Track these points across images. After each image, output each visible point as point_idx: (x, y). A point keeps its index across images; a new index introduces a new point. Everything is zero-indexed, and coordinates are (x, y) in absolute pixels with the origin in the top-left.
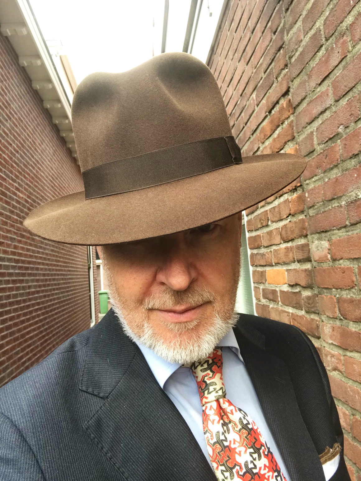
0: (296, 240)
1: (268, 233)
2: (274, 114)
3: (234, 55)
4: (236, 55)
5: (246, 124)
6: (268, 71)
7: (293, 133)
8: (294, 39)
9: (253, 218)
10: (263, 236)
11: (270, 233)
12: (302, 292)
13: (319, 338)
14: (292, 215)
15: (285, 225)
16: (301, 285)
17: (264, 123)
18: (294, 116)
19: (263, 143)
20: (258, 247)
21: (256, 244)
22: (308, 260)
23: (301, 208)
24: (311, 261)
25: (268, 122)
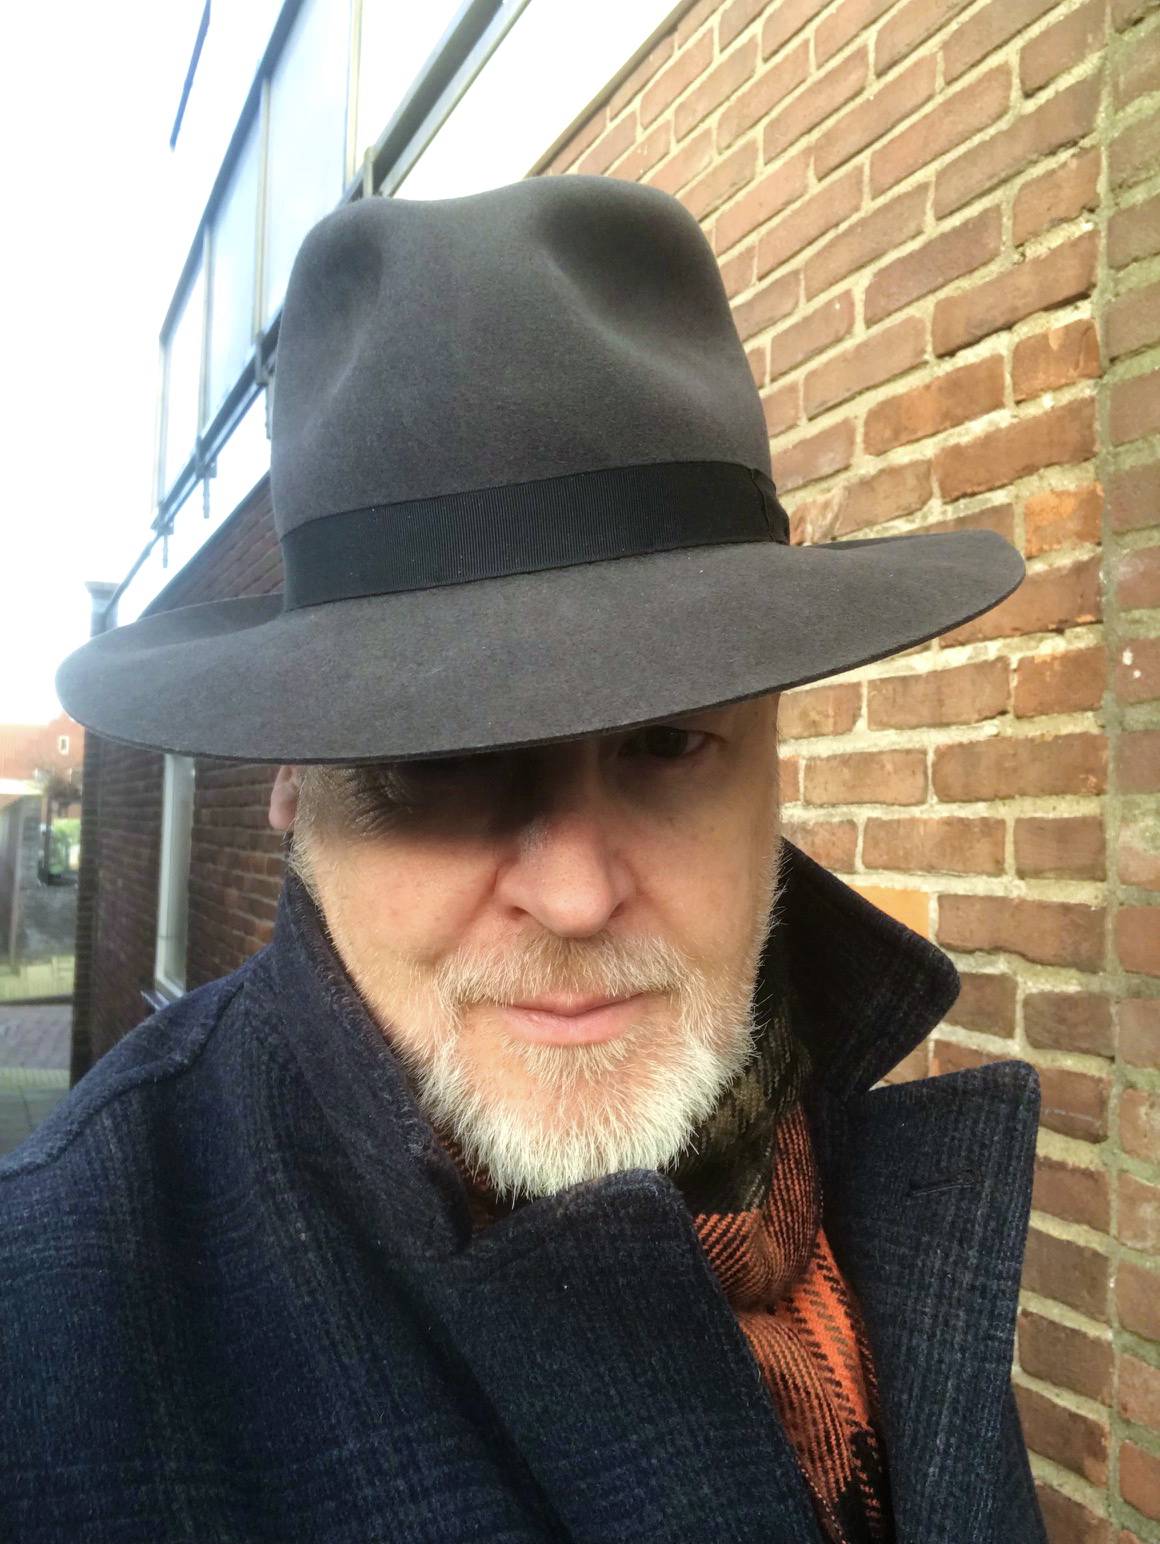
0: (1023, 802)
1: (845, 760)
2: (969, 369)
3: (737, 136)
4: (758, 133)
6: (971, 211)
7: (1086, 441)
10: (808, 768)
11: (864, 762)
12: (1020, 979)
13: (1096, 1138)
14: (1019, 717)
15: (961, 745)
16: (1030, 955)
17: (900, 387)
19: (880, 453)
22: (1094, 872)
23: (1079, 696)
24: (1103, 880)
25: (927, 387)
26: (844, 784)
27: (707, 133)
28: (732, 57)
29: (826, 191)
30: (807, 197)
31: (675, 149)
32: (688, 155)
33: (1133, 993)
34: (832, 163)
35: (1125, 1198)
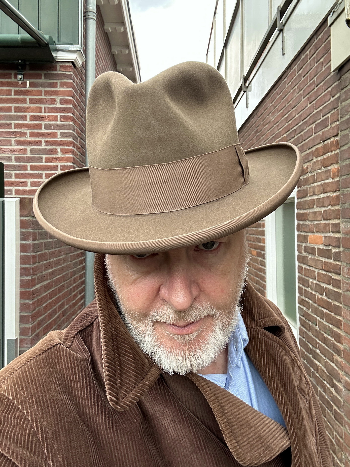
0: (332, 220)
1: (313, 212)
2: (326, 144)
3: (300, 91)
5: (304, 141)
6: (326, 117)
7: (338, 160)
8: (344, 109)
9: (303, 201)
10: (309, 214)
11: (315, 213)
12: (332, 249)
13: (340, 274)
14: (332, 206)
15: (326, 210)
16: (333, 245)
17: (318, 146)
18: (339, 151)
19: (316, 158)
20: (305, 220)
21: (303, 218)
22: (339, 232)
23: (337, 203)
24: (340, 233)
25: (321, 147)
26: (313, 217)
27: (295, 89)
28: (299, 75)
29: (310, 107)
30: (308, 107)
31: (291, 91)
32: (293, 92)
33: (343, 251)
34: (311, 101)
35: (343, 284)
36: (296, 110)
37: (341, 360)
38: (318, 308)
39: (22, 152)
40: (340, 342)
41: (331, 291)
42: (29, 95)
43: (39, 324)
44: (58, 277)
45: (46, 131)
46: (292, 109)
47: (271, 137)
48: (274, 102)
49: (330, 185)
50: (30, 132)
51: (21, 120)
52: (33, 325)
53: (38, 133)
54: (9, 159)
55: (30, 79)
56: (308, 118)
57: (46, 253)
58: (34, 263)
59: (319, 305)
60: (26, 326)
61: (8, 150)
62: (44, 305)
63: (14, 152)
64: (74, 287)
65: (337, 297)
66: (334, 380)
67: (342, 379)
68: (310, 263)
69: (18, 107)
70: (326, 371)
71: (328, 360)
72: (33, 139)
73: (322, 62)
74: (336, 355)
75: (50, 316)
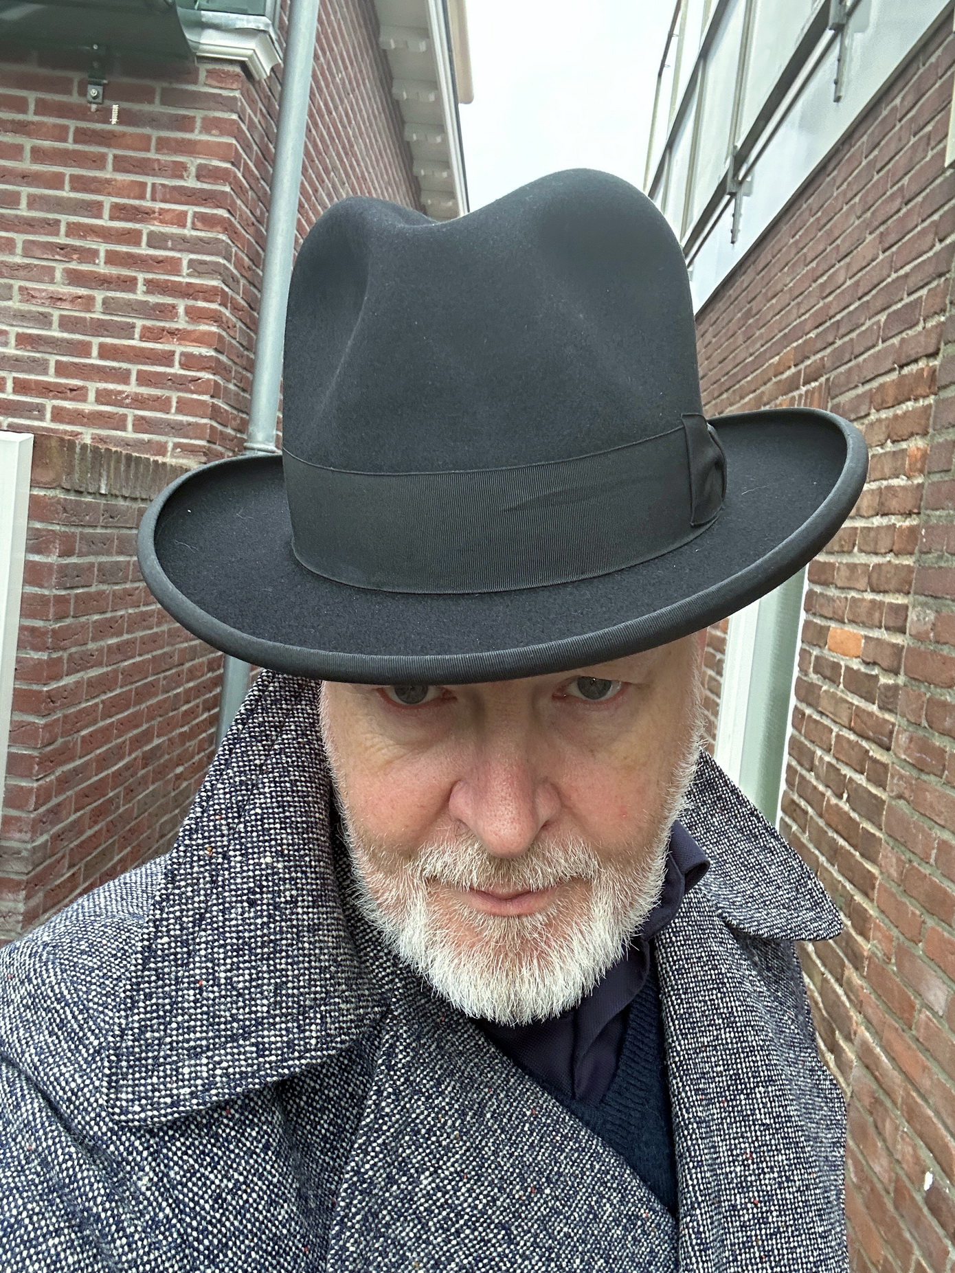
0: (891, 595)
1: (848, 565)
2: (905, 375)
3: (864, 212)
4: (868, 214)
5: (856, 357)
6: (916, 296)
7: (927, 426)
10: (839, 568)
11: (853, 568)
12: (880, 677)
13: (888, 749)
14: (896, 555)
15: (880, 565)
16: (884, 665)
17: (887, 378)
18: (935, 401)
19: (878, 411)
20: (826, 584)
21: (823, 578)
22: (902, 631)
23: (909, 548)
24: (904, 633)
25: (893, 381)
26: (846, 578)
27: (854, 205)
28: (869, 163)
29: (882, 260)
30: (878, 260)
31: (845, 208)
32: (847, 214)
33: (905, 685)
34: (887, 245)
35: (892, 776)
36: (849, 264)
37: (859, 982)
38: (826, 832)
39: (80, 304)
40: (862, 933)
41: (860, 790)
42: (115, 147)
43: (64, 782)
44: (138, 659)
45: (152, 252)
46: (839, 262)
47: (779, 336)
48: (800, 233)
49: (900, 495)
50: (107, 251)
51: (86, 214)
52: (41, 782)
53: (130, 256)
54: (44, 320)
55: (122, 100)
56: (874, 292)
57: (104, 592)
58: (59, 618)
59: (829, 825)
60: (24, 784)
61: (44, 294)
62: (84, 733)
63: (59, 303)
64: (188, 691)
65: (873, 809)
66: (837, 1032)
67: (855, 1034)
68: (825, 704)
69: (83, 176)
70: (821, 1005)
71: (829, 977)
72: (114, 271)
73: (929, 136)
74: (851, 966)
75: (103, 763)
